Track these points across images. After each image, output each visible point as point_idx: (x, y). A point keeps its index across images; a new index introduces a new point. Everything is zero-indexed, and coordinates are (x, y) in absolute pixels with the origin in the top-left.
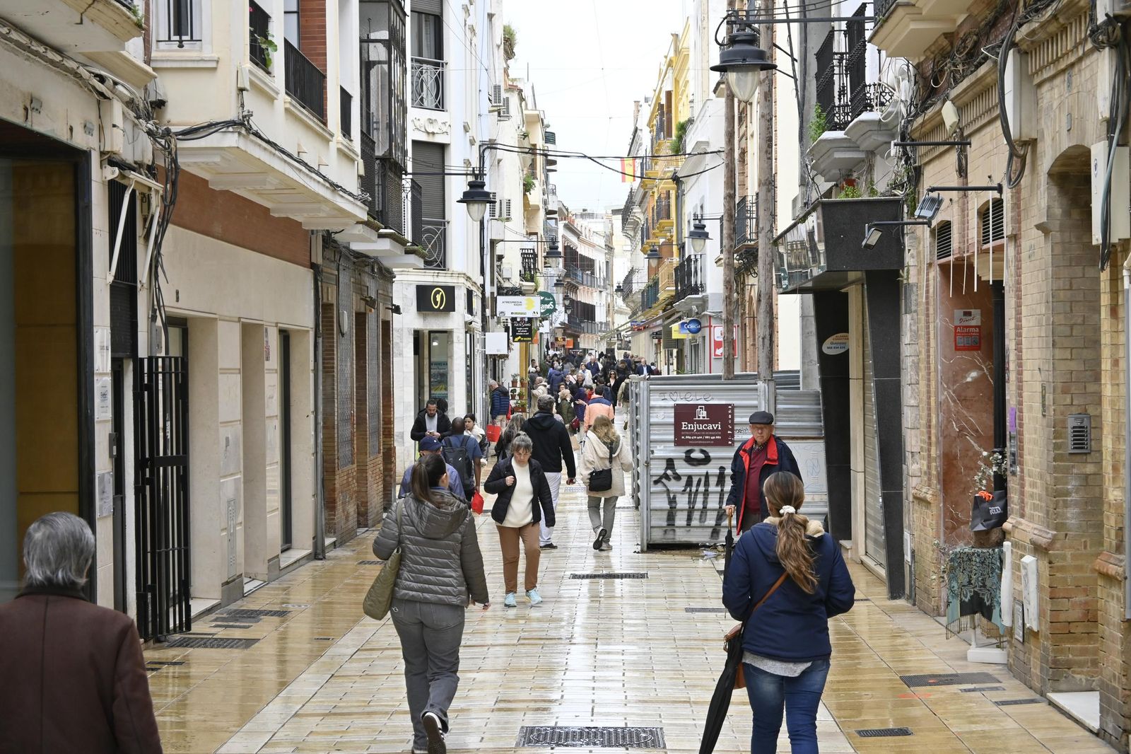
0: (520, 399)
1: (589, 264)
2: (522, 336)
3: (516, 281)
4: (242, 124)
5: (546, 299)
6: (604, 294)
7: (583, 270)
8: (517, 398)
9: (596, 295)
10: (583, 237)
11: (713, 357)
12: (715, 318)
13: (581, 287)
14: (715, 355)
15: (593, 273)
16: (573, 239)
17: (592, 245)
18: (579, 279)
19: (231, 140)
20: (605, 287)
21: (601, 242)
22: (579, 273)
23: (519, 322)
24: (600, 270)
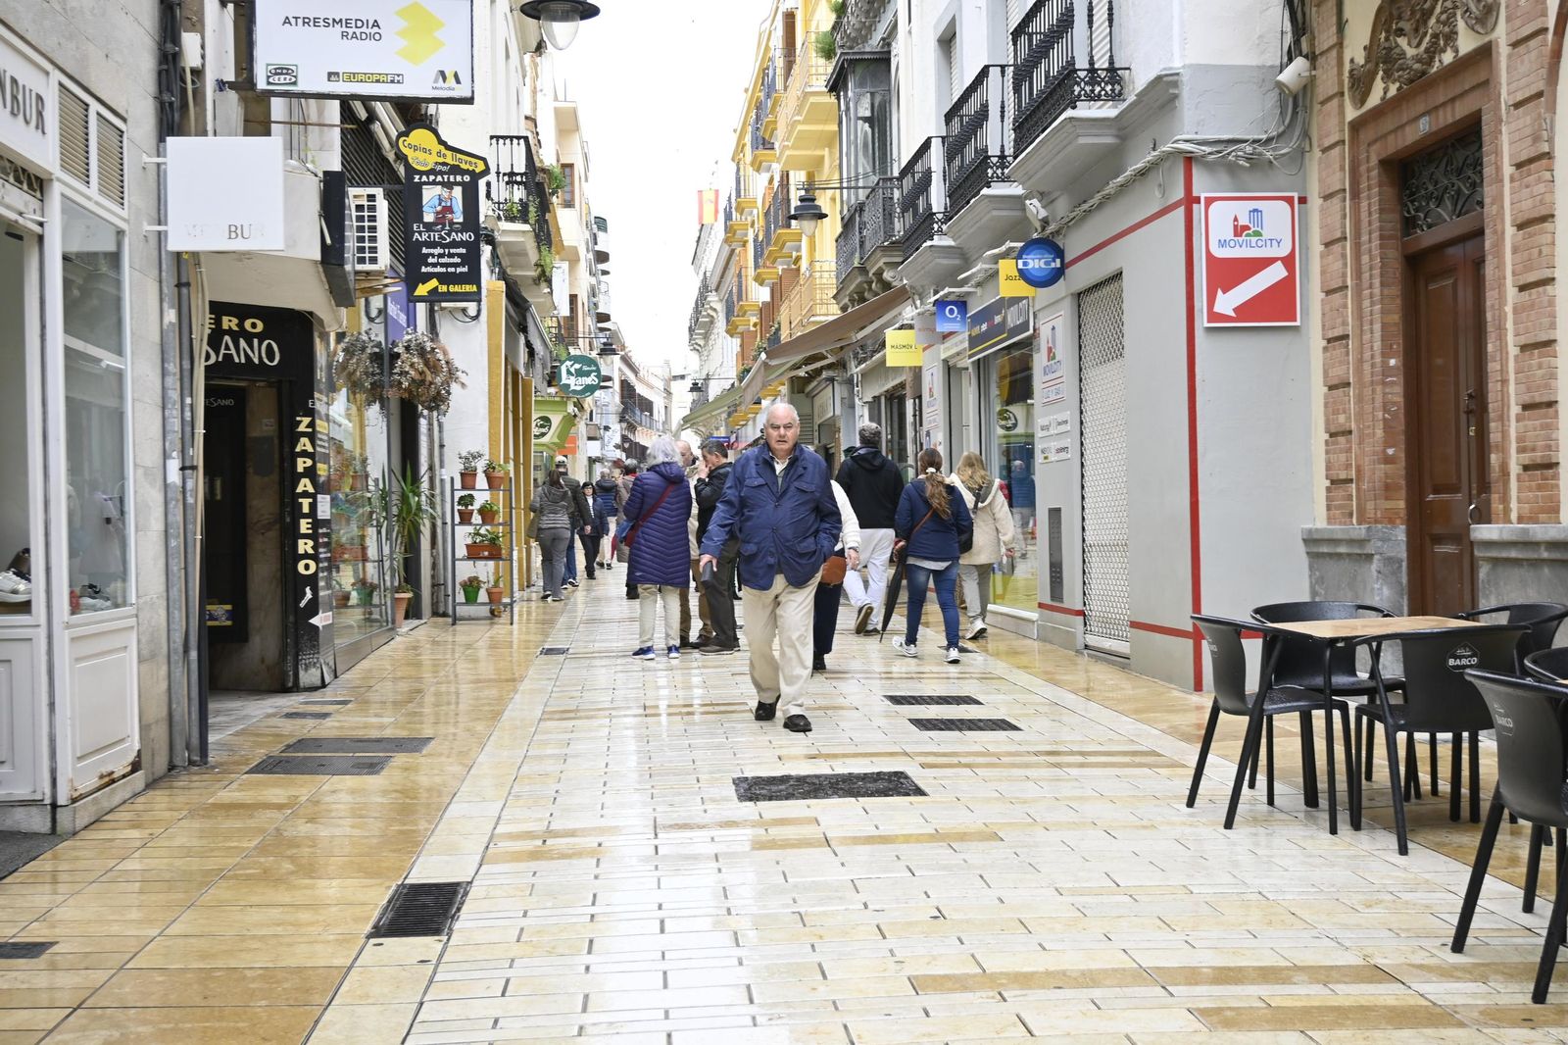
0: (484, 522)
1: (647, 406)
2: (444, 278)
7: (642, 411)
8: (477, 519)
10: (641, 374)
11: (1202, 321)
12: (1210, 167)
14: (1214, 316)
15: (651, 415)
16: (631, 375)
17: (651, 387)
18: (638, 419)
21: (661, 385)
22: (638, 412)
24: (659, 413)
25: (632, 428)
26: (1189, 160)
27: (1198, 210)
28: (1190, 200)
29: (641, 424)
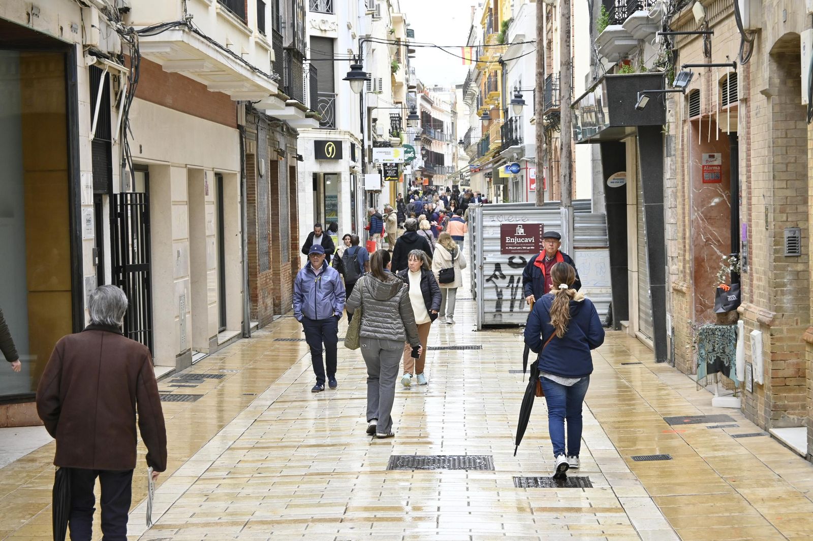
1: (439, 124)
2: (391, 177)
3: (386, 137)
4: (185, 24)
5: (409, 150)
6: (450, 146)
7: (435, 129)
9: (445, 146)
10: (435, 105)
11: (529, 190)
12: (530, 162)
13: (434, 141)
14: (531, 189)
15: (442, 131)
16: (428, 107)
17: (441, 111)
18: (433, 135)
19: (177, 35)
20: (451, 141)
21: (448, 108)
22: (432, 131)
23: (388, 167)
24: (447, 129)
25: (429, 142)
26: (527, 161)
27: (528, 170)
28: (527, 168)
29: (435, 139)
